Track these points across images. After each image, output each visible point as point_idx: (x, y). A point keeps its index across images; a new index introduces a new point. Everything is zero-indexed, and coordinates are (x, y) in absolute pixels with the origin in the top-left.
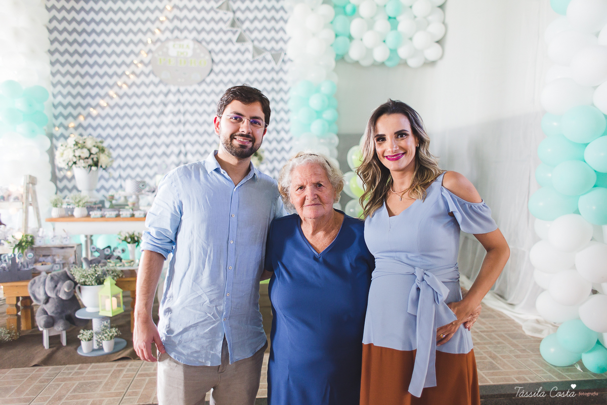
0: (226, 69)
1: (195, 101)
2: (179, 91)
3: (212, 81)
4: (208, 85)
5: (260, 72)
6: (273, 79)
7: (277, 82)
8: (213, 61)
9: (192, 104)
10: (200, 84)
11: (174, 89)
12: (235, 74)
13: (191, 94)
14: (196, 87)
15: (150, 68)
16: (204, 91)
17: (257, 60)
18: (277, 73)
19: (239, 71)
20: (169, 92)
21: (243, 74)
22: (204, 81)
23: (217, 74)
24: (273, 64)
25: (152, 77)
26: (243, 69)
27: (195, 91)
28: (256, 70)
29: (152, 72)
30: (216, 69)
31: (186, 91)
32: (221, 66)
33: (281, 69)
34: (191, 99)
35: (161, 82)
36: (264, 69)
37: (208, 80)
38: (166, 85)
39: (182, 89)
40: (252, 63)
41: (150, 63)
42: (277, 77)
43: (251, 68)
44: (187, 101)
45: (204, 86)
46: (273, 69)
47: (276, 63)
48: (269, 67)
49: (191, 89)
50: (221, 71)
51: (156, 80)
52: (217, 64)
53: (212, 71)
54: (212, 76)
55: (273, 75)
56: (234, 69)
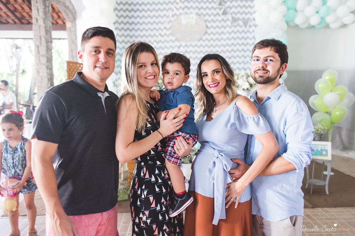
0: (214, 31)
1: (196, 51)
2: (186, 45)
3: (207, 39)
4: (204, 41)
5: (235, 33)
6: (243, 37)
7: (246, 39)
8: (207, 27)
9: (194, 53)
10: (199, 41)
11: (183, 44)
12: (220, 34)
13: (194, 47)
14: (196, 42)
15: (170, 31)
16: (201, 45)
17: (234, 26)
18: (246, 33)
19: (222, 32)
20: (181, 45)
21: (225, 34)
22: (201, 39)
23: (209, 35)
24: (243, 28)
25: (171, 37)
26: (225, 31)
27: (196, 45)
28: (233, 31)
29: (171, 34)
30: (209, 31)
31: (191, 45)
32: (212, 30)
33: (248, 31)
34: (194, 50)
35: (176, 40)
36: (238, 31)
37: (204, 38)
38: (179, 41)
39: (188, 44)
40: (230, 27)
41: (170, 28)
42: (245, 36)
43: (230, 30)
44: (191, 51)
45: (201, 42)
46: (243, 31)
47: (246, 27)
48: (241, 30)
49: (193, 44)
50: (212, 33)
51: (173, 39)
52: (209, 28)
53: (206, 33)
54: (207, 36)
55: (243, 34)
56: (220, 31)
